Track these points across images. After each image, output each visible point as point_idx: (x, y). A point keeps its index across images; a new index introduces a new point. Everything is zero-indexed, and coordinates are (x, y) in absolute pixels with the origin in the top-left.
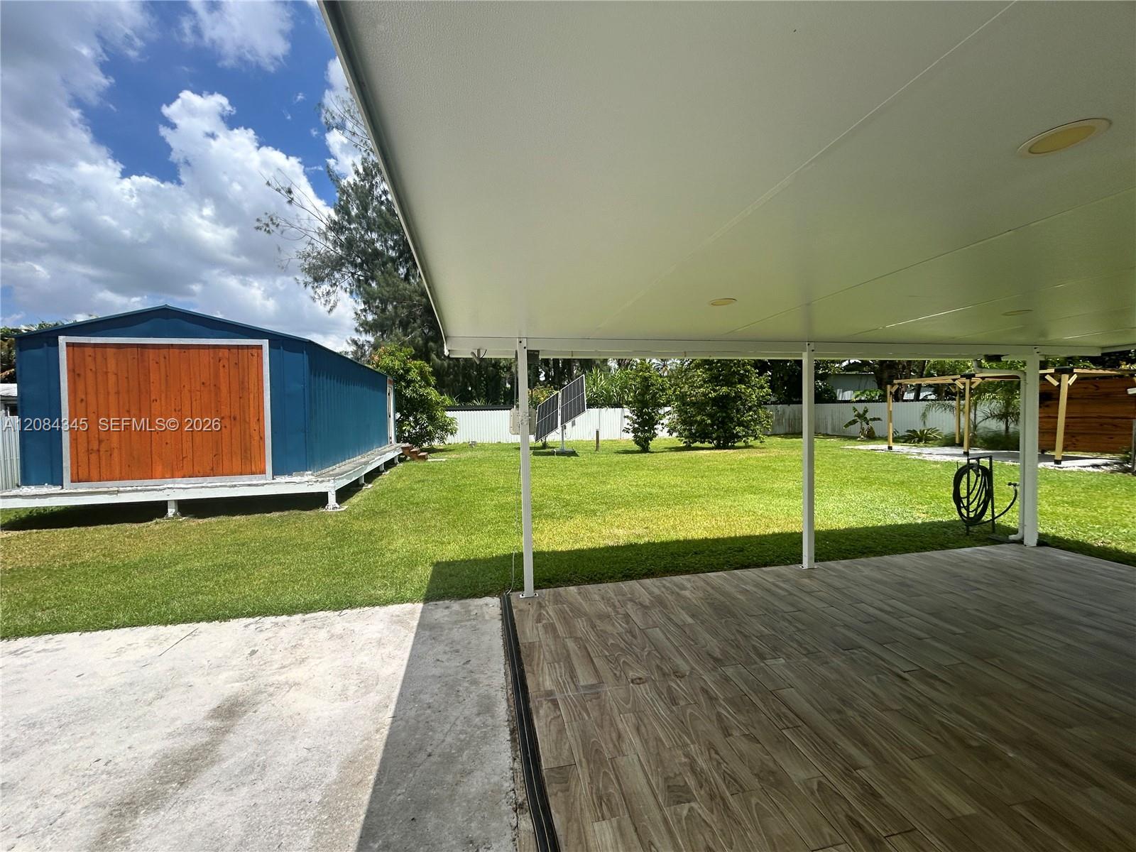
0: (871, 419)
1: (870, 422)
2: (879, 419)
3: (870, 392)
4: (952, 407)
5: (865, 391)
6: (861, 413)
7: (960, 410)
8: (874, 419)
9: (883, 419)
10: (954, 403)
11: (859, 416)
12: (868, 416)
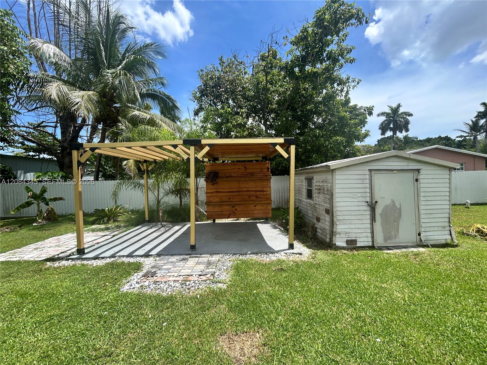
0: (51, 200)
1: (50, 203)
2: (61, 199)
3: (52, 173)
4: (140, 185)
5: (47, 172)
6: (38, 192)
7: (148, 188)
8: (55, 199)
9: (66, 199)
10: (142, 182)
11: (35, 196)
12: (47, 196)
